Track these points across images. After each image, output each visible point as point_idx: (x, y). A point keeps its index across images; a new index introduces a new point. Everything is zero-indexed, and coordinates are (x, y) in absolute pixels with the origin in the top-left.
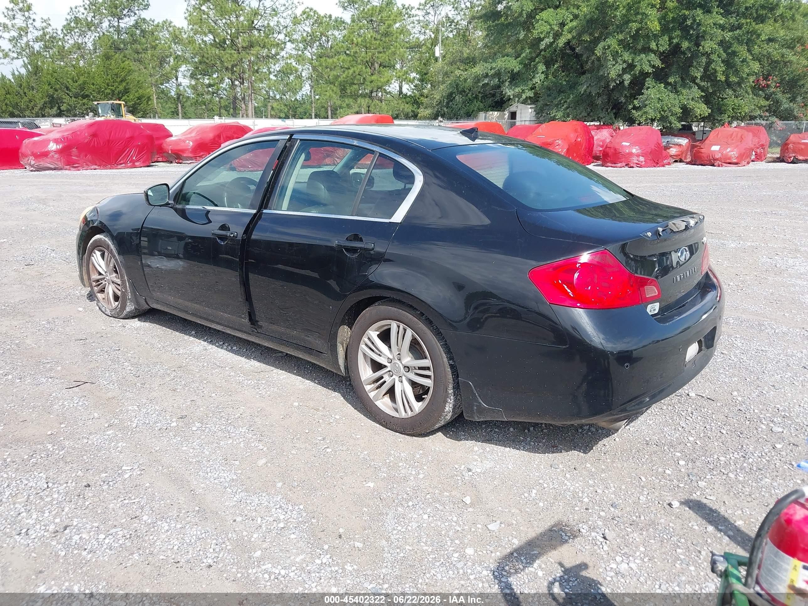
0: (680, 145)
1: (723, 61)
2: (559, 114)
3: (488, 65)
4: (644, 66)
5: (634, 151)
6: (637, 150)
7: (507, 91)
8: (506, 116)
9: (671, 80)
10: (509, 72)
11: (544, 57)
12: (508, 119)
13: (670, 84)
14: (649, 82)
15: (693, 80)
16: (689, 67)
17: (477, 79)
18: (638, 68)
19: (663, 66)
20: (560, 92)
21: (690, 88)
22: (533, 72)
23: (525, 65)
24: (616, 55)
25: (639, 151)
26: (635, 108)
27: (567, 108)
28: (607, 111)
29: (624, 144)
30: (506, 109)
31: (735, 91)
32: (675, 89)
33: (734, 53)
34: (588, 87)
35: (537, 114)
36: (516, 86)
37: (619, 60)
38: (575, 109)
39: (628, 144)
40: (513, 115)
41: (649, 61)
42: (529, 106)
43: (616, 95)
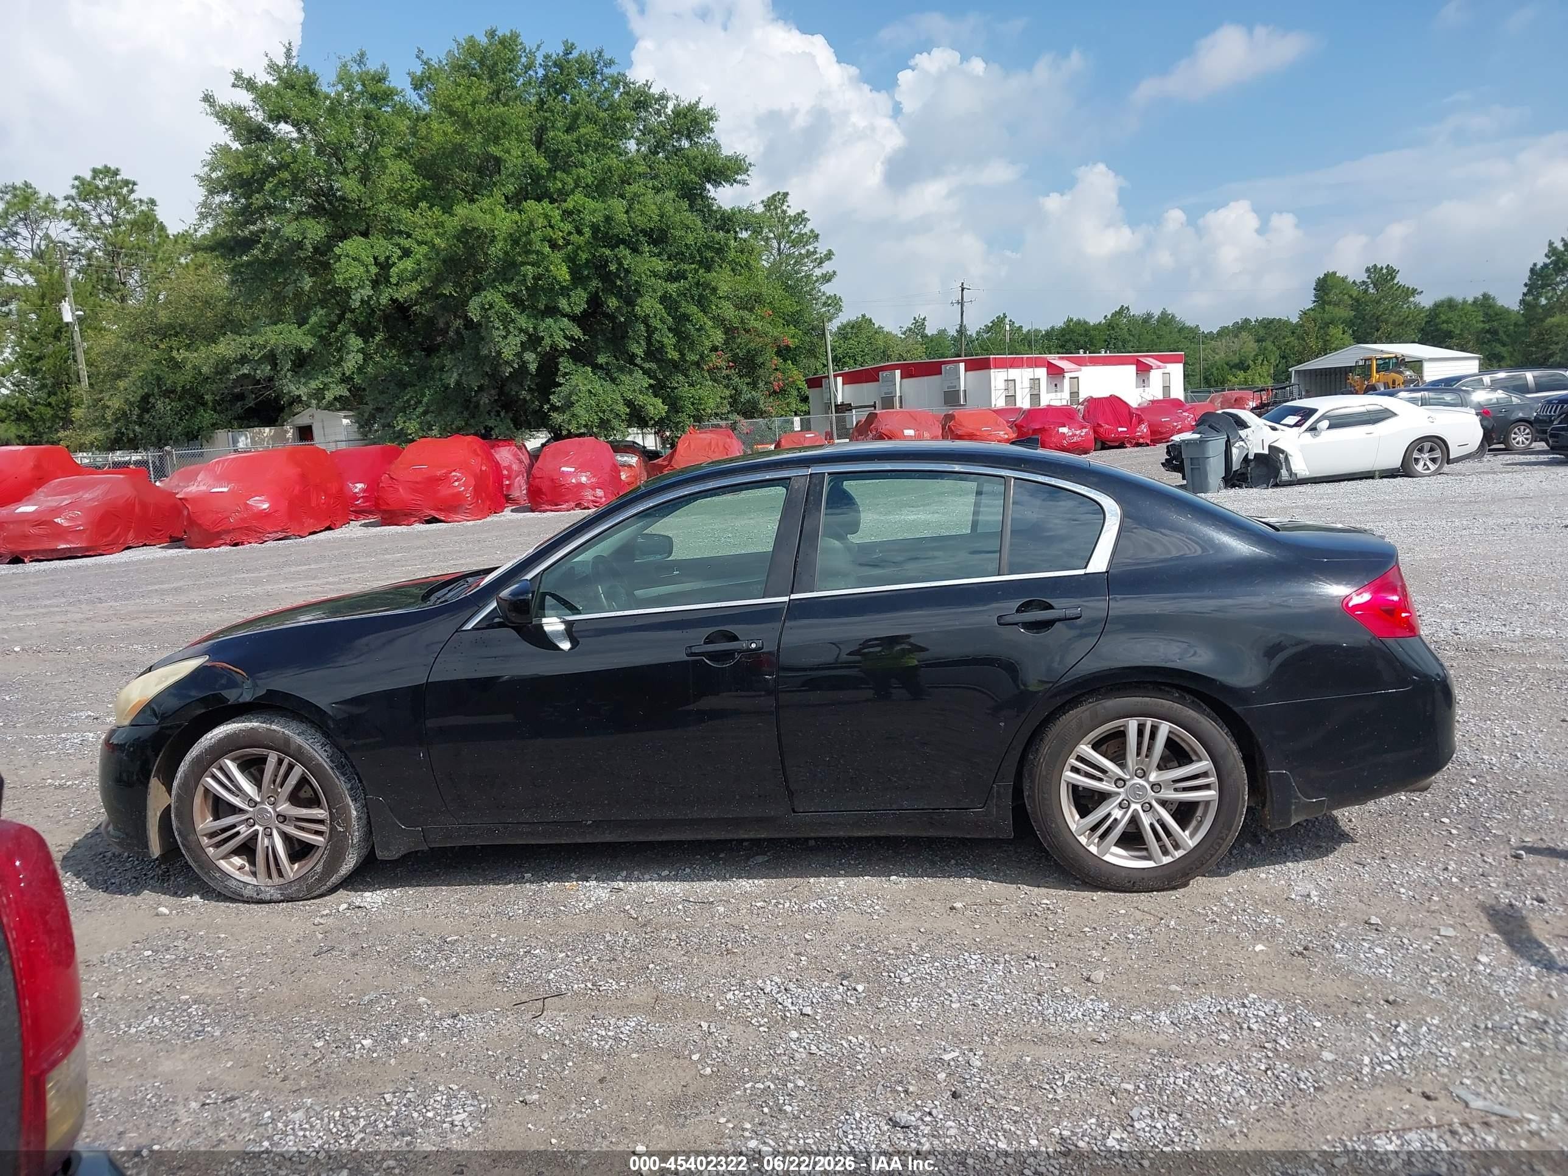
0: (630, 466)
1: (670, 329)
2: (412, 427)
3: (246, 340)
4: (556, 338)
5: (584, 479)
6: (589, 479)
7: (292, 387)
8: (289, 435)
9: (601, 359)
10: (291, 352)
11: (354, 323)
12: (294, 440)
13: (601, 367)
14: (565, 364)
15: (631, 359)
16: (623, 337)
17: (223, 368)
18: (547, 341)
19: (587, 337)
20: (403, 385)
21: (631, 372)
22: (339, 350)
23: (322, 338)
24: (506, 320)
25: (593, 480)
26: (554, 408)
27: (425, 413)
28: (499, 415)
29: (564, 469)
30: (286, 420)
31: (687, 376)
32: (607, 373)
33: (686, 318)
34: (460, 375)
35: (361, 426)
36: (309, 376)
37: (512, 330)
38: (440, 414)
39: (572, 470)
40: (305, 433)
41: (562, 330)
42: (342, 414)
43: (513, 389)
